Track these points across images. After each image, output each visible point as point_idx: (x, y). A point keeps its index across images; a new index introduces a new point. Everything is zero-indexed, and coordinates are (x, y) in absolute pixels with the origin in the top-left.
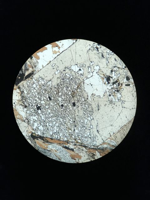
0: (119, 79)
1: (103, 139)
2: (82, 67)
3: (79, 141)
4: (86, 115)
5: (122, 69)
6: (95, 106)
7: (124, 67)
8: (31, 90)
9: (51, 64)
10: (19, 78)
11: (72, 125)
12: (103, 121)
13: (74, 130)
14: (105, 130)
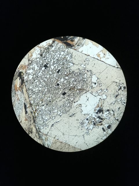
0: (105, 120)
1: (48, 133)
2: (98, 84)
3: (36, 114)
4: (61, 109)
5: (114, 118)
6: (72, 112)
7: (117, 118)
8: (57, 52)
9: (87, 57)
10: (62, 37)
11: (47, 101)
12: (63, 125)
13: (43, 105)
14: (57, 131)
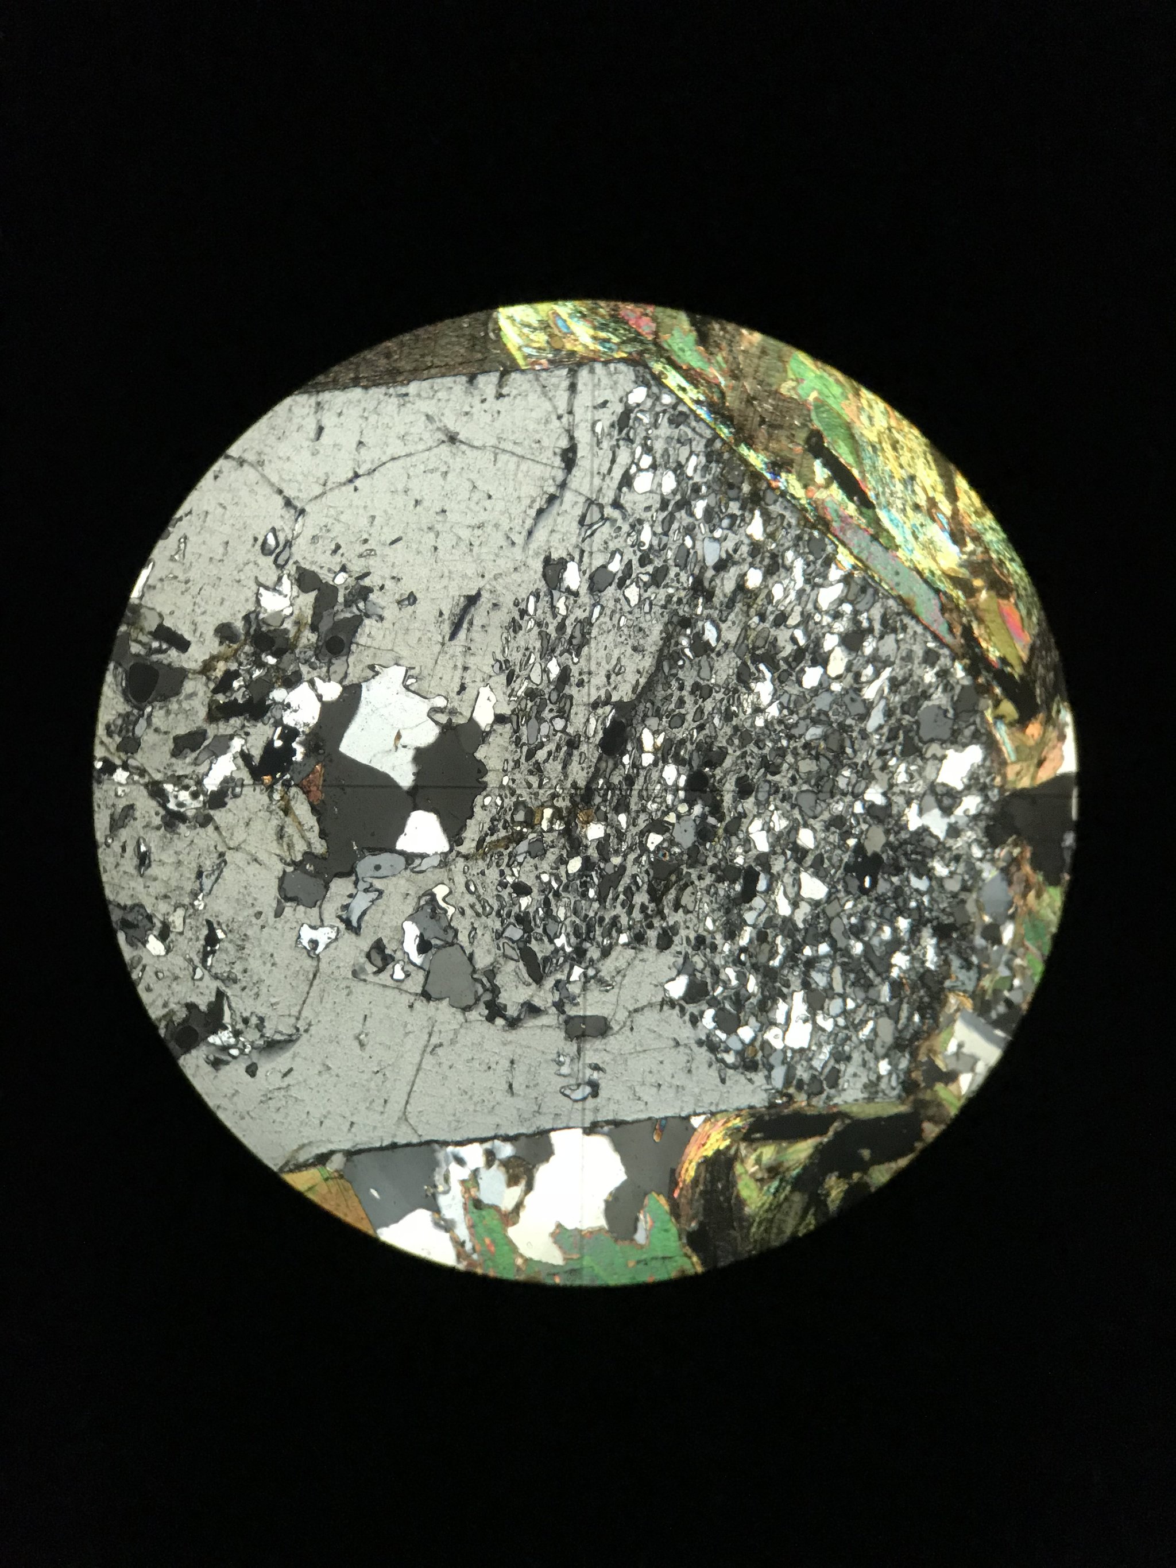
0: (203, 712)
1: (573, 388)
2: (399, 955)
4: (580, 614)
5: (142, 772)
6: (476, 634)
7: (120, 775)
8: (841, 1022)
9: (596, 1110)
10: (866, 1153)
11: (715, 614)
12: (488, 503)
13: (722, 566)
14: (519, 436)
